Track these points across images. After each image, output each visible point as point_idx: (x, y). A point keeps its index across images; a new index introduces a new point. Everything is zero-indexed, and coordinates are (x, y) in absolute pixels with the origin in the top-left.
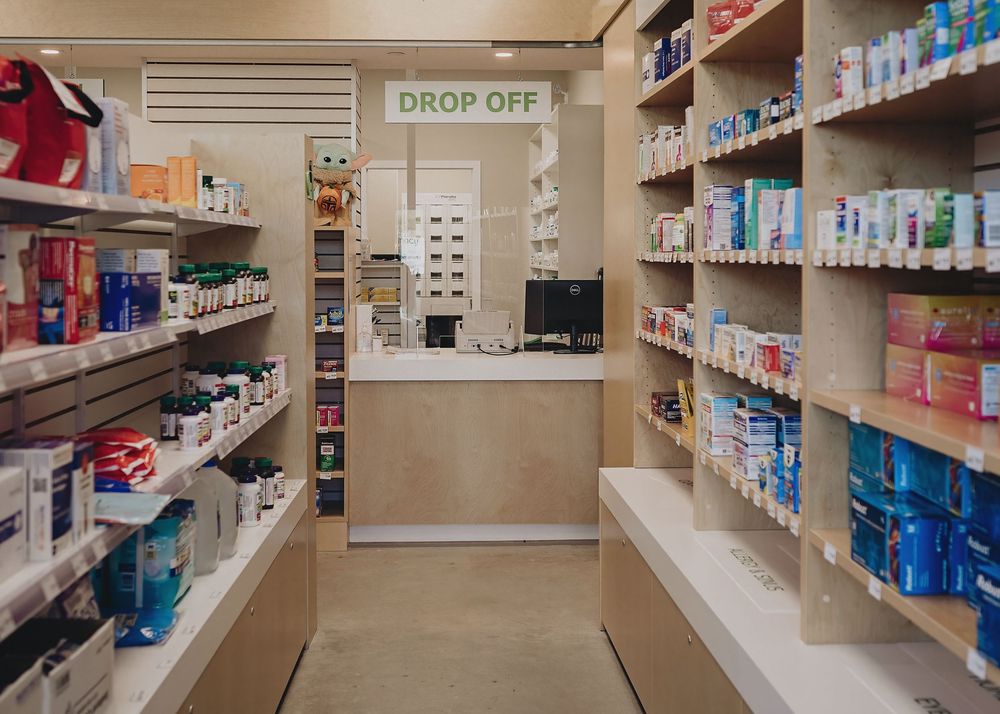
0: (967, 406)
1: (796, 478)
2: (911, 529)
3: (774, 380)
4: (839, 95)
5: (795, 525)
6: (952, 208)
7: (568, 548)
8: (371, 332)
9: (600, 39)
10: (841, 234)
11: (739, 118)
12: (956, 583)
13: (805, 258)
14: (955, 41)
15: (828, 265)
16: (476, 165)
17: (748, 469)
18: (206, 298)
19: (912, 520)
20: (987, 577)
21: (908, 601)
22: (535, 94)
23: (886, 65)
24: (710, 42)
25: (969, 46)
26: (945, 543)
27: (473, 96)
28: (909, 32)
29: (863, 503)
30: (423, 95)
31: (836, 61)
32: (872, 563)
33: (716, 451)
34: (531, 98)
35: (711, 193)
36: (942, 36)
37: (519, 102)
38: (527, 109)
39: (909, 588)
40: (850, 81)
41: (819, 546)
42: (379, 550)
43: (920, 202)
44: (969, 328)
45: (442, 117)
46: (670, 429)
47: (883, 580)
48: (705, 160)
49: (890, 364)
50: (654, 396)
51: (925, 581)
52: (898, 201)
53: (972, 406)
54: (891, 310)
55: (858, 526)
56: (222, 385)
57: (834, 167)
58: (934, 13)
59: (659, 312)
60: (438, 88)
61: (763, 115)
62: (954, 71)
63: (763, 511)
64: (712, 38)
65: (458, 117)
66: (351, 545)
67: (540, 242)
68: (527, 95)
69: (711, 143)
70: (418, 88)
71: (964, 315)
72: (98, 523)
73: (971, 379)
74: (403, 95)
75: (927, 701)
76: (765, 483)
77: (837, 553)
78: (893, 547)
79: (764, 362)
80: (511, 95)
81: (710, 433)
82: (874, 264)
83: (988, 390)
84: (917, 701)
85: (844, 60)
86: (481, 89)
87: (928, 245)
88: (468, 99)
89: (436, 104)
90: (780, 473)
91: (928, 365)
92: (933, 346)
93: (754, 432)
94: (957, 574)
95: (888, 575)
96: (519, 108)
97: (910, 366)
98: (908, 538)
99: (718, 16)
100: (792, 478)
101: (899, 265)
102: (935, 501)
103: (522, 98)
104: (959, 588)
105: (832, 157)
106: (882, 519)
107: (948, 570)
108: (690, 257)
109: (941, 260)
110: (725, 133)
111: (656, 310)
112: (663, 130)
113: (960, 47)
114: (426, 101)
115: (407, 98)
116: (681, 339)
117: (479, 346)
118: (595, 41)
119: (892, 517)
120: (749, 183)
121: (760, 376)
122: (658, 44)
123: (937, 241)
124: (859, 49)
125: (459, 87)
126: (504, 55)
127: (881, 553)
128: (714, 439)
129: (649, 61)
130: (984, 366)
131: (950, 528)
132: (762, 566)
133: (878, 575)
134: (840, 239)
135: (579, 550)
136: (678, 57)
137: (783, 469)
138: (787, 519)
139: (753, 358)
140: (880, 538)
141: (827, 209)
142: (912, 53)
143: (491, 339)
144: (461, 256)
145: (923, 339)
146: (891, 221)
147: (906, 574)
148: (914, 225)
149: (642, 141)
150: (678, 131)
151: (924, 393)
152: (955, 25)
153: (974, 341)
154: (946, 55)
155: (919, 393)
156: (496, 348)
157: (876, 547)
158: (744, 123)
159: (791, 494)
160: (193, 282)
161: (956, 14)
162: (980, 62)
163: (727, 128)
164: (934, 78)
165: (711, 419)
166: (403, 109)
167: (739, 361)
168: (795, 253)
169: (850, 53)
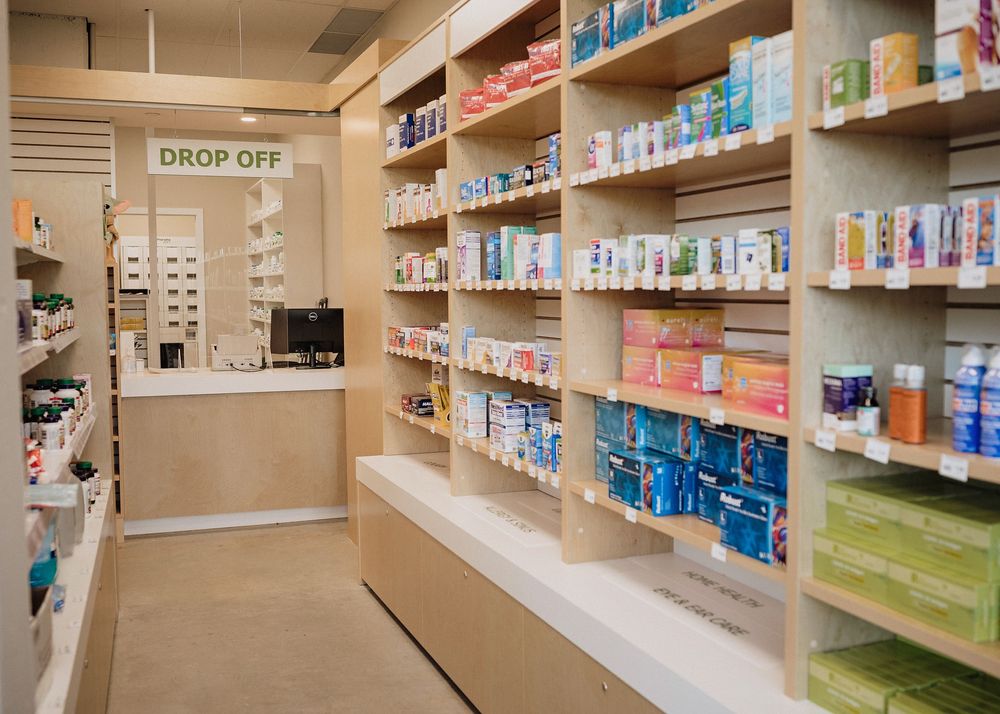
0: (692, 386)
1: (554, 447)
2: (660, 471)
3: (533, 376)
4: (594, 166)
5: (555, 480)
6: (696, 248)
7: (315, 526)
8: (134, 355)
9: (337, 110)
10: (595, 266)
11: (491, 179)
12: (687, 506)
13: (564, 284)
14: (697, 133)
15: (586, 289)
16: (199, 212)
17: (506, 444)
18: (52, 321)
19: (660, 464)
20: (727, 494)
21: (658, 519)
22: (279, 154)
23: (636, 146)
24: (462, 120)
25: (707, 137)
26: (680, 478)
27: (224, 152)
28: (657, 125)
29: (619, 457)
30: (181, 151)
31: (590, 140)
32: (628, 498)
33: (471, 434)
34: (275, 156)
35: (464, 237)
36: (686, 128)
37: (265, 159)
38: (272, 166)
39: (658, 511)
40: (603, 155)
41: (579, 493)
42: (153, 540)
43: (664, 244)
44: (684, 332)
45: (198, 170)
46: (424, 422)
47: (639, 508)
48: (459, 211)
49: (627, 361)
50: (404, 397)
51: (668, 506)
52: (647, 244)
53: (695, 385)
54: (626, 321)
55: (615, 475)
56: (55, 398)
57: (585, 218)
58: (679, 112)
59: (407, 332)
60: (195, 145)
61: (517, 178)
62: (699, 153)
63: (524, 474)
64: (464, 116)
65: (212, 170)
66: (127, 538)
67: (262, 278)
68: (272, 154)
69: (462, 198)
70: (176, 144)
71: (681, 324)
72: (33, 508)
73: (695, 366)
74: (163, 151)
75: (661, 590)
76: (524, 454)
77: (596, 496)
78: (646, 485)
79: (522, 364)
80: (258, 153)
81: (466, 421)
82: (629, 286)
83: (708, 373)
84: (655, 591)
85: (597, 140)
86: (233, 148)
87: (672, 273)
88: (221, 157)
89: (193, 159)
90: (538, 445)
91: (659, 359)
92: (662, 346)
93: (510, 417)
94: (688, 500)
95: (642, 504)
96: (265, 164)
97: (645, 360)
98: (657, 477)
99: (470, 100)
100: (550, 447)
101: (652, 288)
102: (669, 452)
103: (268, 156)
104: (689, 509)
105: (581, 211)
106: (637, 466)
107: (683, 497)
108: (444, 287)
109: (688, 283)
110: (477, 191)
111: (404, 329)
112: (411, 187)
113: (701, 137)
114: (185, 157)
115: (167, 153)
116: (433, 350)
117: (231, 365)
118: (332, 112)
119: (645, 464)
120: (504, 229)
121: (519, 373)
122: (403, 118)
123: (680, 270)
124: (610, 134)
125: (213, 146)
126: (249, 119)
127: (637, 490)
128: (469, 425)
129: (394, 132)
130: (704, 357)
131: (683, 469)
132: (514, 517)
133: (633, 506)
134: (594, 271)
135: (325, 526)
136: (422, 129)
137: (541, 441)
138: (548, 477)
139: (510, 361)
140: (635, 480)
141: (582, 248)
142: (658, 138)
143: (242, 359)
144: (176, 291)
145: (654, 341)
146: (640, 258)
147: (656, 503)
148: (661, 259)
149: (388, 195)
150: (428, 188)
151: (656, 378)
152: (696, 121)
153: (687, 341)
154: (689, 142)
155: (651, 378)
156: (247, 366)
157: (631, 486)
158: (496, 184)
159: (550, 458)
160: (44, 309)
161: (698, 114)
162: (721, 148)
163: (479, 186)
164: (682, 157)
165: (467, 411)
166: (163, 163)
167: (495, 364)
168: (553, 282)
169: (604, 136)
